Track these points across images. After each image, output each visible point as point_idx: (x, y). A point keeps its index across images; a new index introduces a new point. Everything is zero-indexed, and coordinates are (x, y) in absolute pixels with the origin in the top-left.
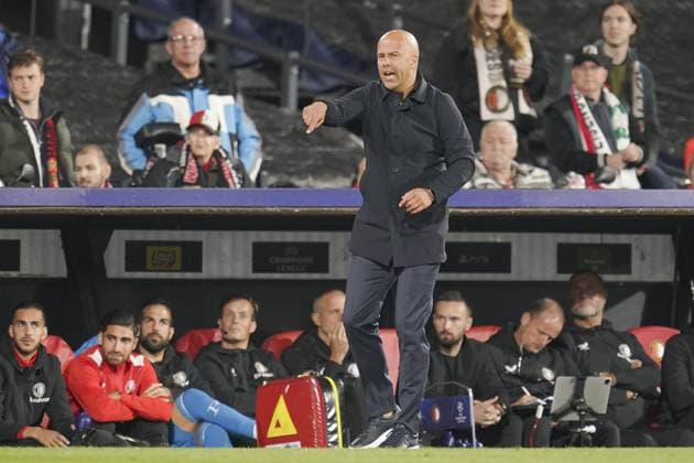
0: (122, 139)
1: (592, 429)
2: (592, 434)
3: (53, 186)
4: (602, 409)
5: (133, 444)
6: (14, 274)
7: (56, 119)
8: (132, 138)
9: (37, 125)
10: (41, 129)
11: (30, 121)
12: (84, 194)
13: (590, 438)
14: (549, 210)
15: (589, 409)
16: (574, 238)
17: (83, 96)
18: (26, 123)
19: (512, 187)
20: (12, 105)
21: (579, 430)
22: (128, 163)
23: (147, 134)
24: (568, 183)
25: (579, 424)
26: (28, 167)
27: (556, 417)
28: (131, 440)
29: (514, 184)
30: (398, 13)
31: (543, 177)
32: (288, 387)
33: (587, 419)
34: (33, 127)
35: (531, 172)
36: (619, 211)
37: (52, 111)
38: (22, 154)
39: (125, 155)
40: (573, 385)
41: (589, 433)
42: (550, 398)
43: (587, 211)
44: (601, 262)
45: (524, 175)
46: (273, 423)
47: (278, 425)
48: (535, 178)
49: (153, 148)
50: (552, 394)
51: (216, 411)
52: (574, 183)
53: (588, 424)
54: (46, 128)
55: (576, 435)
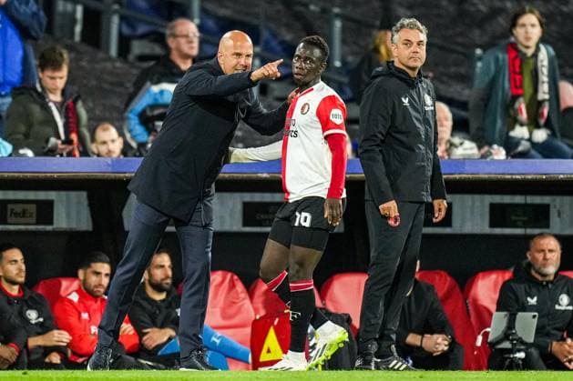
0: (128, 118)
1: (521, 355)
2: (523, 360)
3: (74, 156)
4: (530, 339)
5: (152, 367)
6: (49, 228)
7: (75, 102)
8: (136, 118)
9: (60, 106)
10: (64, 110)
11: (55, 103)
12: (110, 162)
13: (520, 362)
14: (487, 176)
15: (520, 338)
16: (507, 199)
17: (85, 82)
18: (51, 104)
19: (447, 157)
20: (39, 89)
21: (512, 356)
22: (133, 137)
23: (149, 113)
24: (491, 154)
25: (511, 351)
26: (53, 140)
27: (493, 344)
28: (150, 363)
29: (449, 155)
30: (337, 15)
31: (471, 149)
32: (277, 320)
33: (518, 347)
34: (57, 108)
35: (461, 144)
36: (544, 177)
37: (71, 95)
38: (49, 130)
39: (130, 131)
40: (506, 319)
41: (520, 359)
42: (488, 330)
43: (518, 177)
44: (525, 219)
45: (456, 147)
46: (264, 350)
47: (269, 351)
48: (465, 149)
49: (153, 125)
50: (489, 326)
51: (218, 341)
52: (497, 154)
53: (519, 351)
54: (67, 109)
55: (509, 360)
